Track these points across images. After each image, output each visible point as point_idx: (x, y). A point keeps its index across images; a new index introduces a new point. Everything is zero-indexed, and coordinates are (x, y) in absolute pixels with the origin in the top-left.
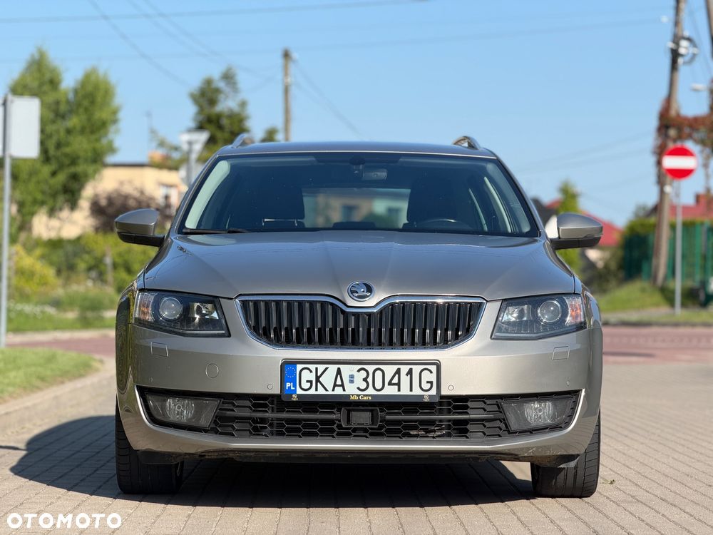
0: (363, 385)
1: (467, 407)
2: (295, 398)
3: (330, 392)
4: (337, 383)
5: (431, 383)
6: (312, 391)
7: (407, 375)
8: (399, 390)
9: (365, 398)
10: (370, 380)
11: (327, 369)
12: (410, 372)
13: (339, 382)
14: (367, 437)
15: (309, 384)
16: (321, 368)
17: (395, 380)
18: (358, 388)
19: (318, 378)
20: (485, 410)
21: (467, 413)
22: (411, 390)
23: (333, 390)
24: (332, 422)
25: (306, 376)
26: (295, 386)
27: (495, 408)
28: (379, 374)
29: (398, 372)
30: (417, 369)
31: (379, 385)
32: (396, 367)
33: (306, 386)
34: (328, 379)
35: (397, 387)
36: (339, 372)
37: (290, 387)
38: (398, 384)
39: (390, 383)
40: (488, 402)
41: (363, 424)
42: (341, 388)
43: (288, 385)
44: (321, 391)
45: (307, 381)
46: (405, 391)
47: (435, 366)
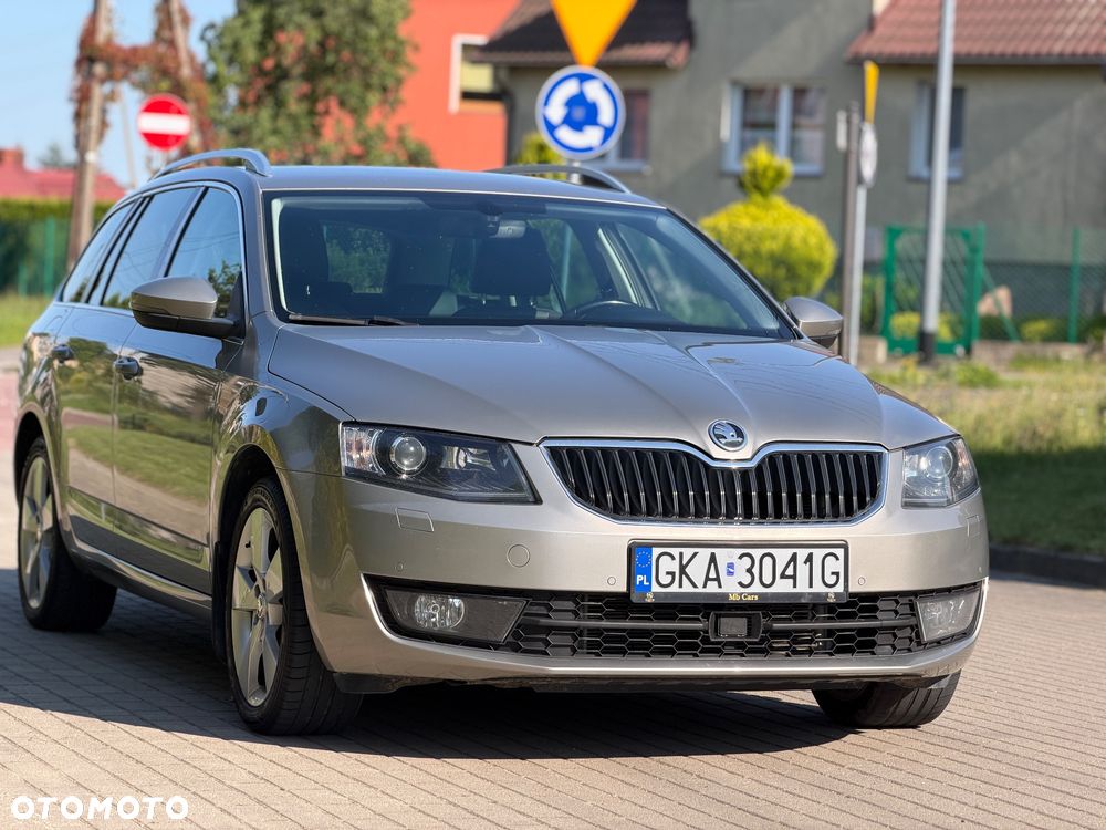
0: (746, 579)
1: (875, 609)
2: (650, 599)
3: (700, 590)
4: (711, 576)
5: (837, 574)
6: (675, 588)
7: (805, 563)
8: (795, 586)
9: (749, 598)
10: (756, 570)
11: (695, 554)
12: (809, 559)
13: (713, 575)
14: (742, 655)
15: (670, 577)
16: (688, 552)
17: (790, 572)
18: (741, 584)
19: (682, 569)
20: (896, 612)
21: (876, 617)
22: (811, 586)
23: (705, 586)
24: (694, 633)
25: (668, 565)
26: (649, 580)
27: (907, 610)
28: (768, 562)
29: (794, 558)
30: (818, 554)
31: (767, 579)
32: (790, 552)
33: (665, 579)
34: (697, 570)
35: (791, 581)
36: (713, 559)
37: (642, 582)
38: (794, 577)
39: (783, 576)
40: (902, 601)
41: (735, 636)
42: (716, 583)
43: (639, 578)
44: (687, 588)
45: (668, 573)
46: (802, 587)
47: (842, 550)
